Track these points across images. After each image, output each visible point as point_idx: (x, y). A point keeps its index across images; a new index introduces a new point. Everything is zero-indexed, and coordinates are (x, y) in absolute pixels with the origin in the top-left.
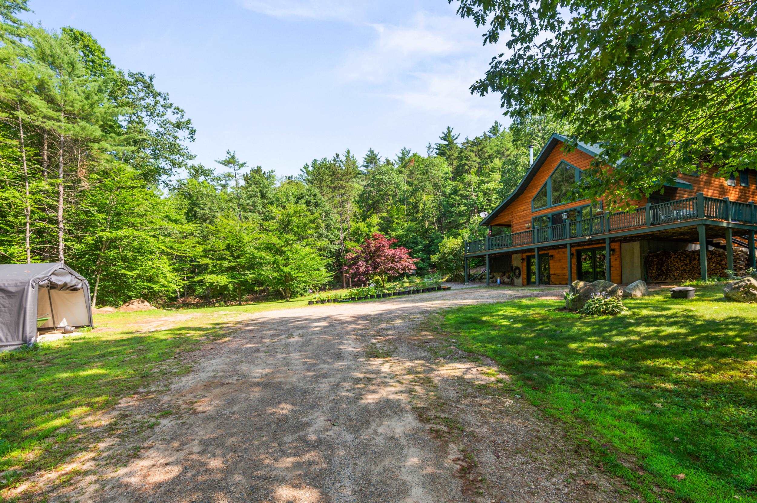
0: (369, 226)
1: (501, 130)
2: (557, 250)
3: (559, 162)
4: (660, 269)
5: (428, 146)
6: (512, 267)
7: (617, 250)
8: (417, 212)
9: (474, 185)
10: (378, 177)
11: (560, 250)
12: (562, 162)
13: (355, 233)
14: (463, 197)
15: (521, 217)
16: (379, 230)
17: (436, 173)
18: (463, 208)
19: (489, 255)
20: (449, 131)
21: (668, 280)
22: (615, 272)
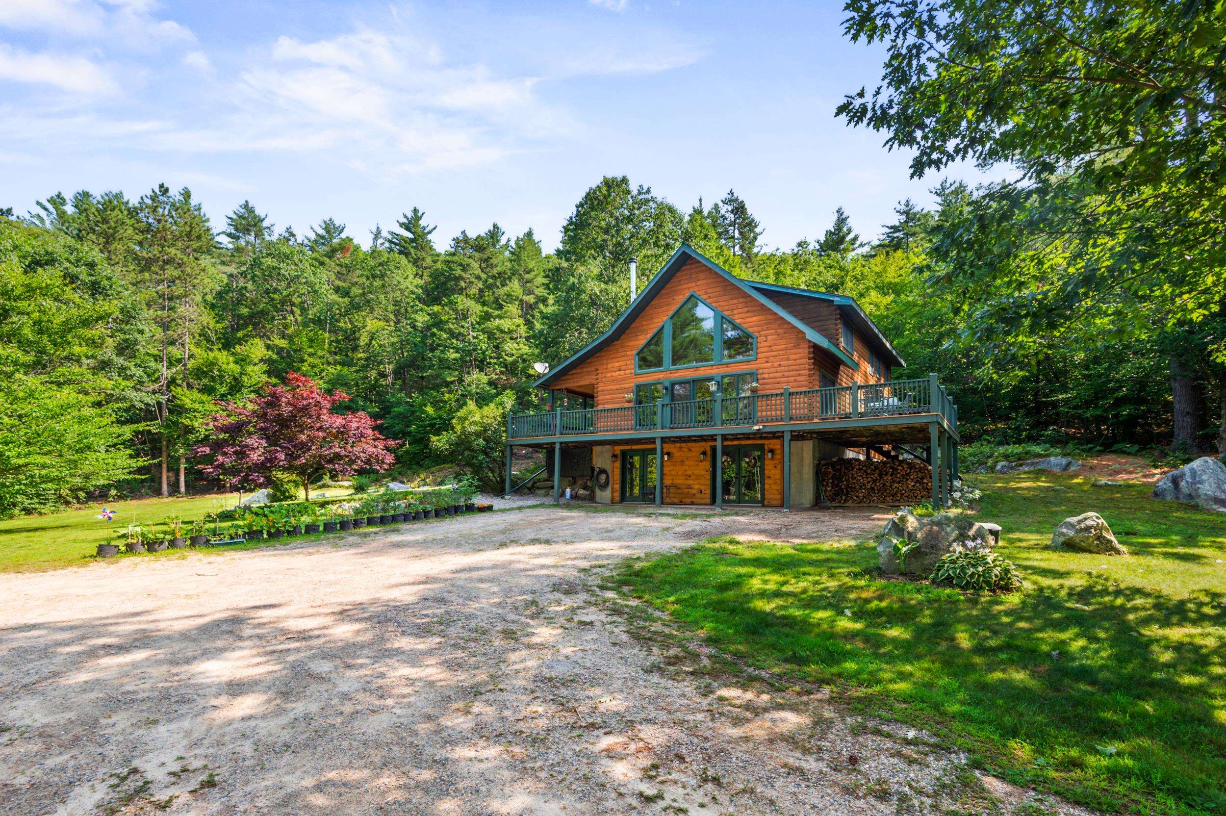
0: (242, 361)
1: (503, 241)
2: (678, 445)
3: (687, 295)
4: (837, 485)
5: (374, 231)
6: (593, 469)
7: (778, 452)
8: (355, 349)
9: (472, 319)
10: (269, 261)
11: (684, 445)
12: (692, 296)
13: (199, 373)
14: (453, 335)
15: (614, 381)
16: (269, 373)
17: (402, 280)
18: (452, 355)
19: (561, 443)
20: (417, 215)
21: (850, 504)
22: (774, 487)
